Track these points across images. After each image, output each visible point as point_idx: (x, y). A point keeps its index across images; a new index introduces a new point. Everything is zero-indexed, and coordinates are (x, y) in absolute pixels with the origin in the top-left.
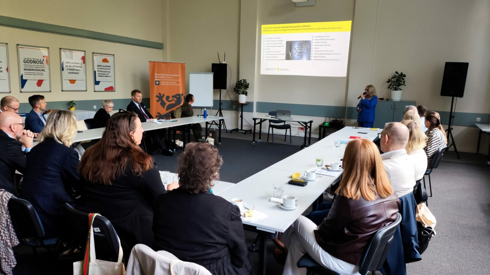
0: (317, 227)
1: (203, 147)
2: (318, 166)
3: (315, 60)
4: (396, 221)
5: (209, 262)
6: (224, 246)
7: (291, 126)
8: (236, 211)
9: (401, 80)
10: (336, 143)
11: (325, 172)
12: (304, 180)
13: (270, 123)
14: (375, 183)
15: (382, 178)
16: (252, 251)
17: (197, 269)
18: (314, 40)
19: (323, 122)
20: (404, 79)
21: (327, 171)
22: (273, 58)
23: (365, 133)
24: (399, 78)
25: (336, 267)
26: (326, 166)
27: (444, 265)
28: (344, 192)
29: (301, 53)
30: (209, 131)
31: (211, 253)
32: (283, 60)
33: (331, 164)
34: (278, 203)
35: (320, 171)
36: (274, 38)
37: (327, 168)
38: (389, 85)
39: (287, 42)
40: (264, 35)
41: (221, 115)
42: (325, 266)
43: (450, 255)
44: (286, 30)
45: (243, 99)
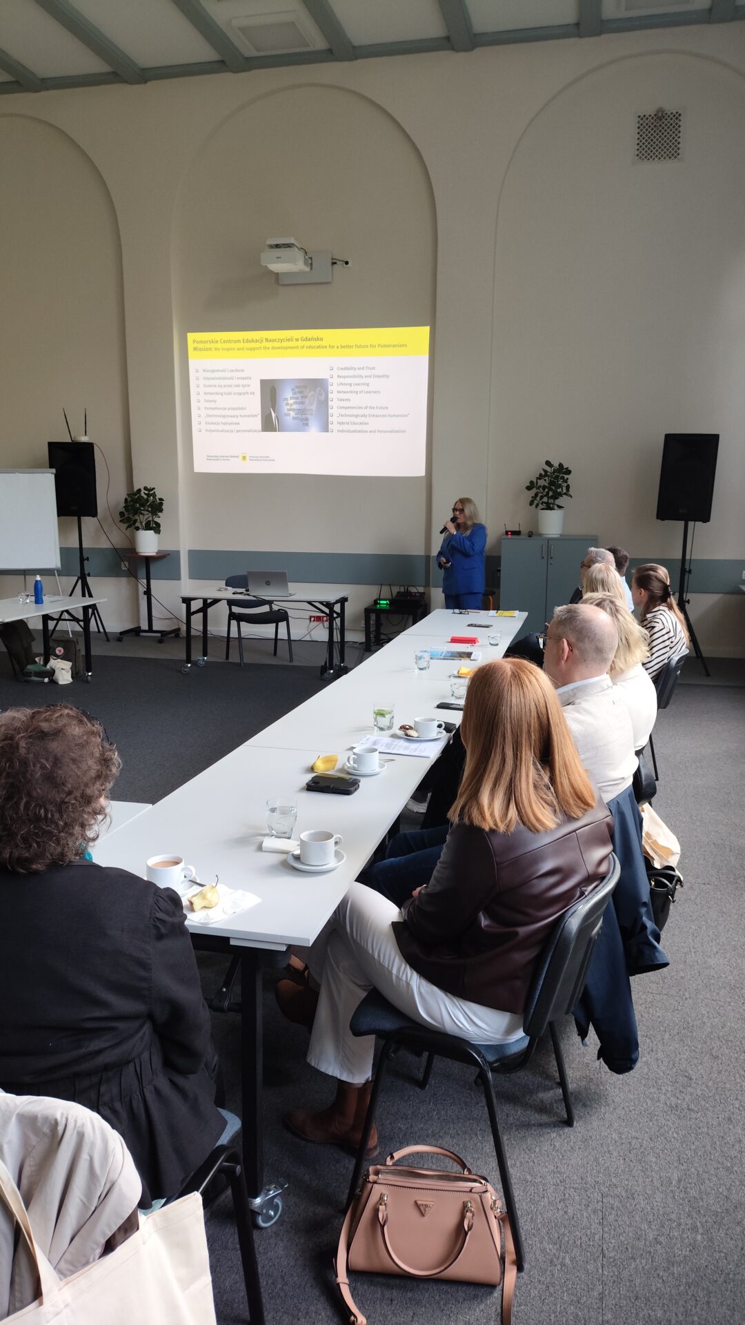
0: (400, 913)
1: (54, 725)
2: (382, 729)
3: (342, 431)
4: (609, 876)
5: (95, 1080)
6: (137, 1023)
7: (290, 613)
8: (170, 907)
9: (560, 483)
10: (419, 658)
11: (402, 746)
12: (349, 773)
13: (230, 609)
14: (553, 780)
15: (568, 765)
16: (221, 1010)
17: (58, 1117)
18: (335, 377)
19: (375, 599)
20: (567, 479)
21: (406, 744)
22: (227, 427)
23: (487, 627)
24: (555, 478)
25: (462, 1024)
26: (403, 728)
27: (712, 963)
28: (473, 815)
29: (302, 412)
30: (55, 640)
31: (99, 1052)
32: (255, 431)
33: (415, 722)
34: (286, 853)
35: (388, 746)
36: (224, 371)
37: (407, 735)
38: (533, 497)
39: (263, 382)
40: (197, 362)
41: (86, 591)
42: (431, 1024)
43: (723, 934)
44: (258, 349)
45: (148, 543)
